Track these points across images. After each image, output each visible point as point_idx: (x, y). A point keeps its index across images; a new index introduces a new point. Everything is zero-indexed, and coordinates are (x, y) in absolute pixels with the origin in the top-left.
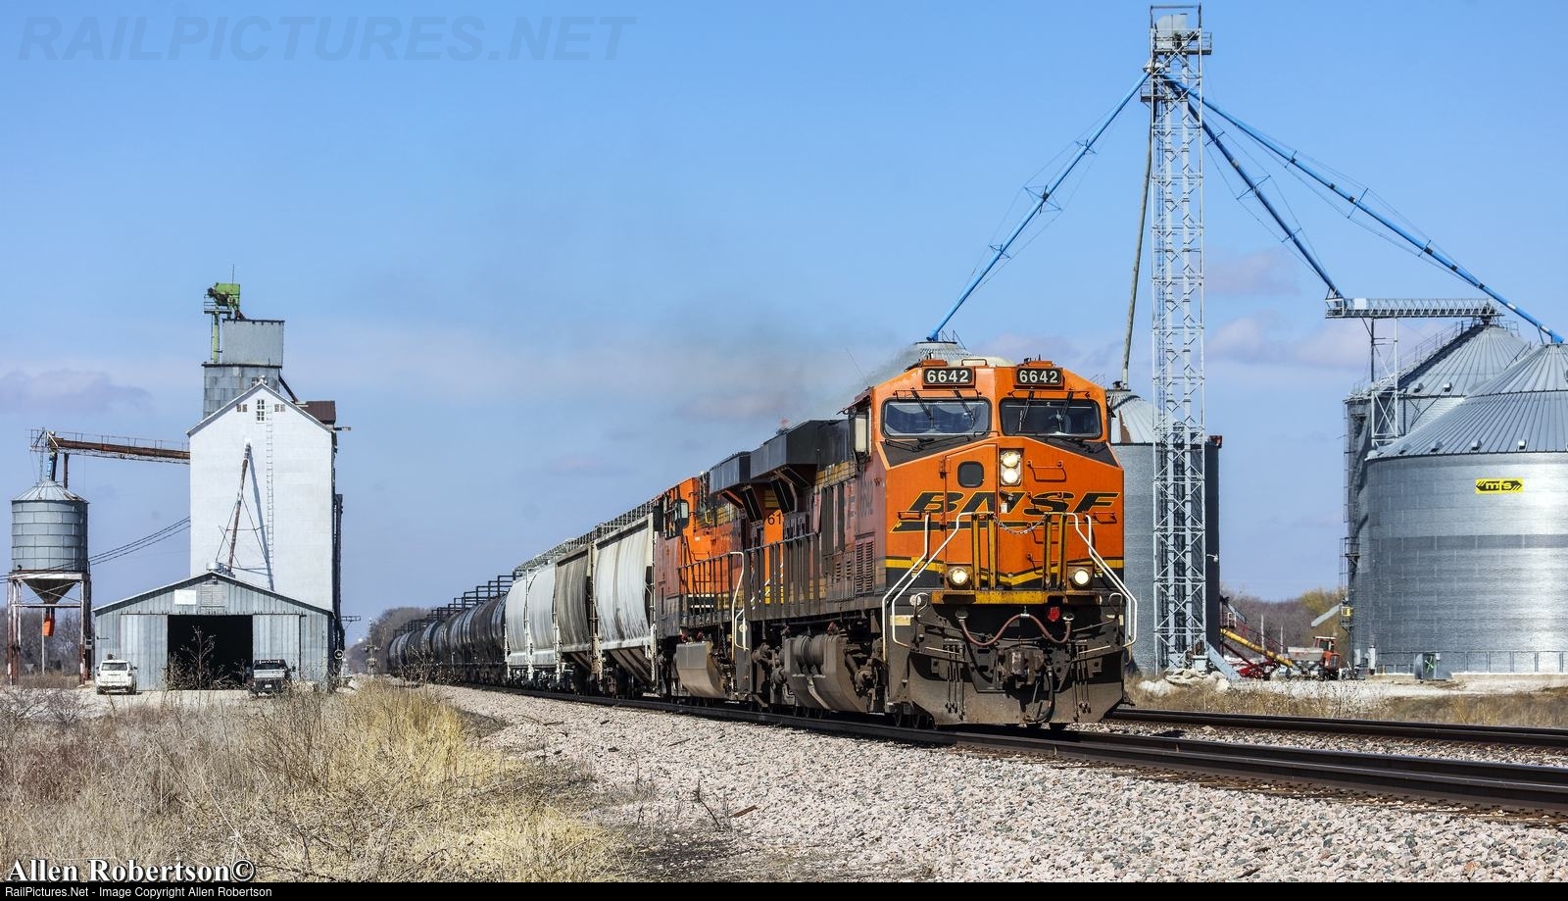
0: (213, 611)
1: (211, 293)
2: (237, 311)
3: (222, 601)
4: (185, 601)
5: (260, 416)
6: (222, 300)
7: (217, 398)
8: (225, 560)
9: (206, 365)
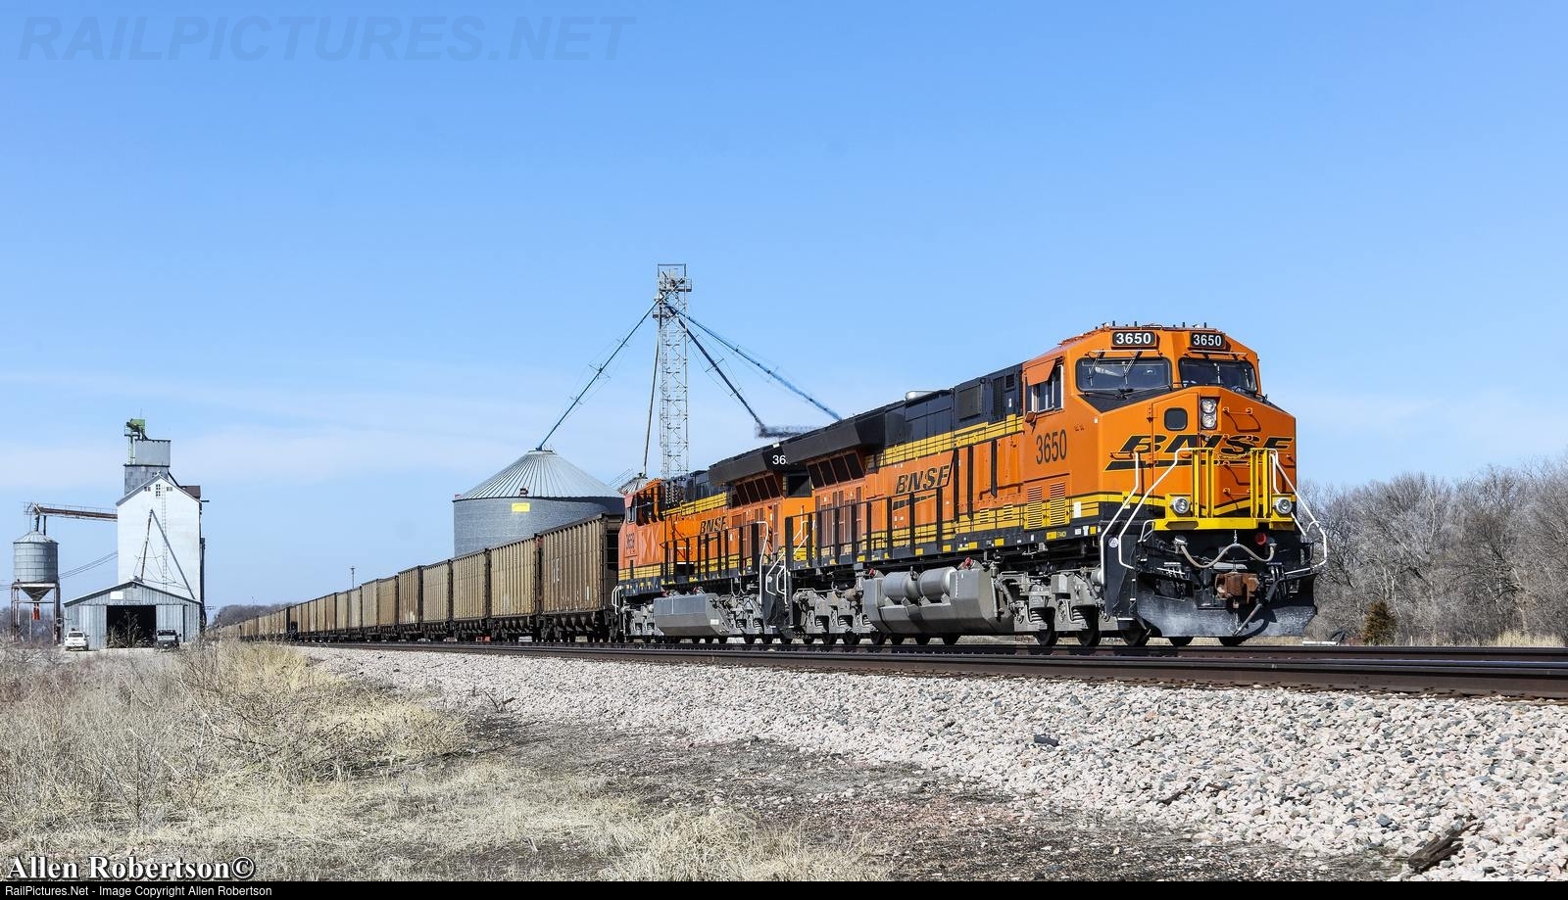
0: (132, 603)
1: (129, 425)
2: (144, 435)
3: (138, 598)
4: (117, 598)
5: (158, 494)
6: (136, 428)
7: (132, 484)
8: (139, 576)
9: (126, 466)
